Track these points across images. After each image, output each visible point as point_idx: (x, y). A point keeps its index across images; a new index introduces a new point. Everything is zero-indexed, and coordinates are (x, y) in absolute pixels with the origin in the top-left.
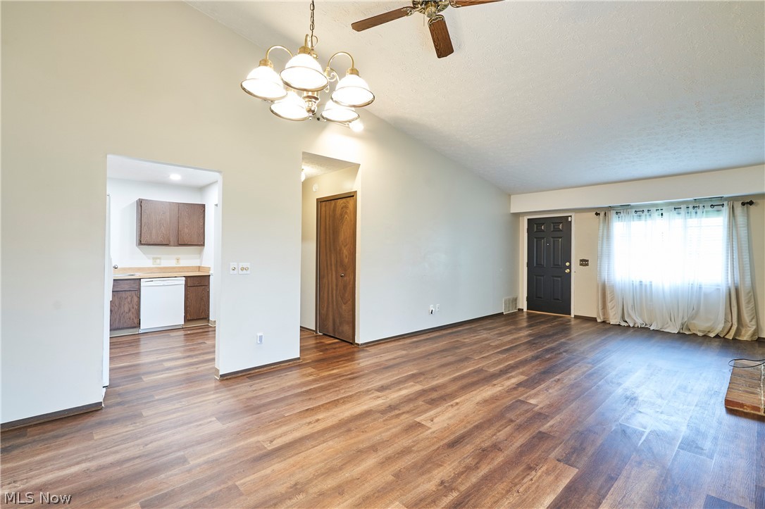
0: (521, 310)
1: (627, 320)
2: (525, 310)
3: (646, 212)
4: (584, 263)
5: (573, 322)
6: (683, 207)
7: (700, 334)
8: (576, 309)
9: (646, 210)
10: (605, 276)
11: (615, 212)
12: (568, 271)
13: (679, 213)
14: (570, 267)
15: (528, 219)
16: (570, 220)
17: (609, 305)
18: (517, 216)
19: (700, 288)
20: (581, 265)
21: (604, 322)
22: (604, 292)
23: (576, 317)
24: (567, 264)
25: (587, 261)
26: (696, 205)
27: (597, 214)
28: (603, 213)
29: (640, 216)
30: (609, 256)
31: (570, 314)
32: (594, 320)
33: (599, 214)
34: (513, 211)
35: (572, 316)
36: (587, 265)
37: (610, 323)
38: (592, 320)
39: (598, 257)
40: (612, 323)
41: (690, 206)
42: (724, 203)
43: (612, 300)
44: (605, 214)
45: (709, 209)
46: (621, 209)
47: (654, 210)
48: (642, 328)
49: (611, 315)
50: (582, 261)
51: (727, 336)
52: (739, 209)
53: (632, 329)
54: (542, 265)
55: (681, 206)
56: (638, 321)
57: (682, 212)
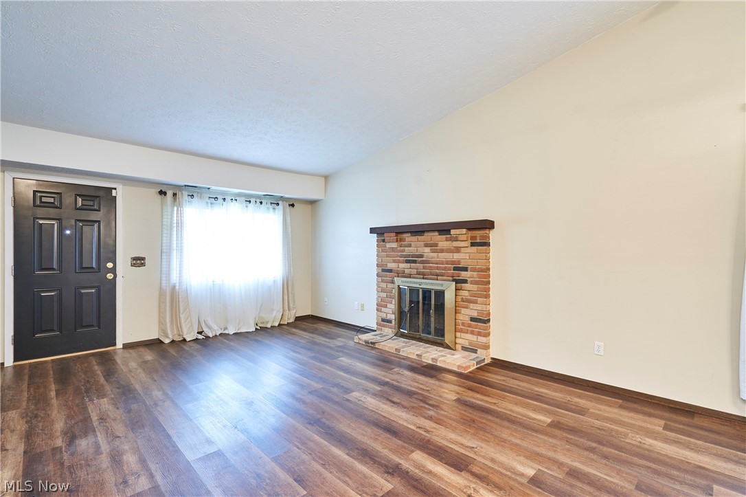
1: (204, 330)
2: (9, 363)
3: (220, 201)
4: (138, 262)
5: (121, 354)
7: (269, 326)
8: (125, 332)
9: (220, 197)
10: (174, 278)
11: (187, 193)
12: (110, 276)
13: (247, 207)
14: (113, 270)
15: (15, 180)
16: (114, 194)
20: (133, 265)
21: (174, 341)
22: (172, 300)
23: (127, 346)
24: (110, 265)
25: (143, 259)
26: (261, 201)
27: (162, 193)
28: (167, 192)
31: (114, 344)
32: (157, 342)
33: (165, 194)
35: (119, 345)
36: (143, 265)
37: (184, 340)
38: (155, 344)
39: (164, 253)
40: (188, 340)
41: (258, 201)
42: (280, 203)
43: (184, 310)
44: (175, 195)
45: (269, 205)
46: (193, 191)
47: (228, 198)
48: (221, 334)
49: (185, 330)
50: (135, 259)
51: (281, 323)
52: (288, 209)
53: (210, 340)
54: (53, 269)
55: (252, 200)
56: (215, 327)
57: (251, 206)
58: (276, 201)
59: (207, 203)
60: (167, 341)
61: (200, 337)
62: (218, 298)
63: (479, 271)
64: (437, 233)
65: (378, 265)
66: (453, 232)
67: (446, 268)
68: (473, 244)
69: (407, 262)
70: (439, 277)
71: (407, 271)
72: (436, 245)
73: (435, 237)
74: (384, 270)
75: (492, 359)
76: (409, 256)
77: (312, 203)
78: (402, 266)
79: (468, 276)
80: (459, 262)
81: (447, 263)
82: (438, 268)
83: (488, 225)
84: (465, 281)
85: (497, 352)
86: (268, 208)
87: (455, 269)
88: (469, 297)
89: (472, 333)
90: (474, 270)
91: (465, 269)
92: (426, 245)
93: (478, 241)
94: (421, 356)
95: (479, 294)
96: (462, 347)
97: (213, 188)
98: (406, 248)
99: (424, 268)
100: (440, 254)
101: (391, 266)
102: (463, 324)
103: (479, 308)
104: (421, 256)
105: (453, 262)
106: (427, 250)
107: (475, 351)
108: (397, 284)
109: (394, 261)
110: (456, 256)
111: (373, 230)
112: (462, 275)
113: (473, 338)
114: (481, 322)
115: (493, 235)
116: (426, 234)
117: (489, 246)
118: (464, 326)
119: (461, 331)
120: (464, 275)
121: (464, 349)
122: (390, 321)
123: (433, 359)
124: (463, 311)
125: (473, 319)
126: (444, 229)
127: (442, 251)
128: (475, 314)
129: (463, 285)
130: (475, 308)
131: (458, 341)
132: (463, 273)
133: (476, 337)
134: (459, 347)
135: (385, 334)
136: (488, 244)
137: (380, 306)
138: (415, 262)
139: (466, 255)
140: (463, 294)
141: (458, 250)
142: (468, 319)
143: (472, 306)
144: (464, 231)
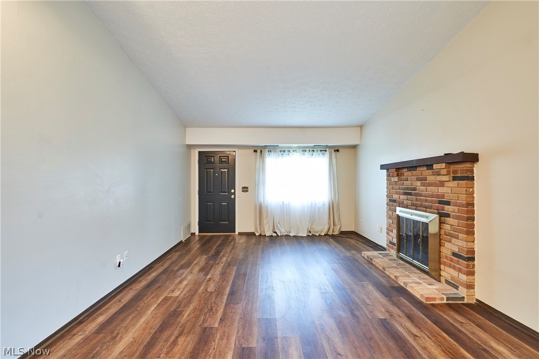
0: (193, 234)
1: (276, 231)
2: (197, 233)
3: (286, 152)
4: (245, 189)
5: (237, 238)
6: (307, 150)
7: (317, 235)
8: (239, 228)
9: (286, 150)
10: (261, 199)
11: (267, 150)
12: (233, 197)
13: (304, 154)
14: (234, 194)
15: (199, 152)
16: (234, 155)
17: (265, 221)
18: (190, 147)
19: (315, 204)
20: (243, 191)
21: (260, 235)
22: (260, 211)
23: (240, 234)
24: (233, 191)
25: (247, 188)
26: (313, 150)
27: (255, 151)
28: (259, 151)
29: (282, 155)
30: (264, 184)
31: (235, 232)
32: (253, 234)
33: (257, 151)
34: (188, 143)
35: (237, 233)
36: (247, 191)
37: (265, 235)
38: (252, 234)
39: (256, 185)
40: (267, 235)
41: (311, 150)
42: (327, 149)
43: (266, 218)
44: (261, 151)
45: (319, 152)
46: (271, 149)
47: (291, 150)
48: (286, 235)
49: (266, 229)
50: (243, 188)
51: (328, 233)
52: (333, 154)
53: (280, 238)
54: (211, 192)
55: (306, 150)
56: (283, 231)
57: (306, 153)
58: (324, 149)
59: (279, 154)
60: (257, 234)
61: (274, 235)
62: (285, 211)
63: (459, 206)
64: (425, 168)
65: (387, 196)
66: (435, 166)
67: (432, 201)
68: (454, 179)
69: (406, 194)
70: (427, 210)
71: (405, 202)
72: (425, 179)
73: (424, 171)
74: (391, 201)
75: (477, 300)
76: (407, 189)
77: (354, 147)
78: (402, 197)
79: (451, 210)
80: (443, 196)
81: (432, 196)
82: (426, 201)
83: (473, 158)
84: (448, 215)
85: (481, 294)
86: (319, 154)
87: (440, 202)
88: (452, 232)
89: (454, 268)
90: (456, 205)
91: (448, 203)
92: (418, 180)
93: (459, 175)
94: (397, 278)
95: (460, 229)
96: (446, 280)
97: (280, 145)
98: (405, 182)
99: (416, 200)
100: (428, 188)
101: (395, 197)
102: (446, 257)
103: (460, 244)
104: (415, 189)
105: (438, 196)
106: (419, 183)
107: (457, 288)
108: (398, 213)
109: (397, 193)
110: (441, 190)
111: (383, 167)
112: (445, 209)
113: (455, 273)
114: (461, 259)
115: (477, 169)
116: (418, 169)
117: (474, 180)
118: (447, 259)
119: (445, 264)
120: (448, 209)
121: (447, 282)
122: (394, 244)
123: (404, 283)
124: (447, 244)
125: (454, 254)
126: (428, 164)
127: (430, 185)
128: (456, 250)
129: (446, 218)
130: (456, 243)
131: (442, 273)
132: (446, 207)
133: (457, 273)
134: (443, 279)
135: (391, 254)
136: (472, 179)
137: (389, 230)
138: (410, 194)
139: (450, 189)
140: (446, 228)
141: (442, 184)
142: (449, 254)
143: (453, 240)
144: (443, 165)
